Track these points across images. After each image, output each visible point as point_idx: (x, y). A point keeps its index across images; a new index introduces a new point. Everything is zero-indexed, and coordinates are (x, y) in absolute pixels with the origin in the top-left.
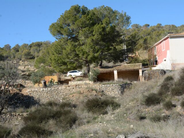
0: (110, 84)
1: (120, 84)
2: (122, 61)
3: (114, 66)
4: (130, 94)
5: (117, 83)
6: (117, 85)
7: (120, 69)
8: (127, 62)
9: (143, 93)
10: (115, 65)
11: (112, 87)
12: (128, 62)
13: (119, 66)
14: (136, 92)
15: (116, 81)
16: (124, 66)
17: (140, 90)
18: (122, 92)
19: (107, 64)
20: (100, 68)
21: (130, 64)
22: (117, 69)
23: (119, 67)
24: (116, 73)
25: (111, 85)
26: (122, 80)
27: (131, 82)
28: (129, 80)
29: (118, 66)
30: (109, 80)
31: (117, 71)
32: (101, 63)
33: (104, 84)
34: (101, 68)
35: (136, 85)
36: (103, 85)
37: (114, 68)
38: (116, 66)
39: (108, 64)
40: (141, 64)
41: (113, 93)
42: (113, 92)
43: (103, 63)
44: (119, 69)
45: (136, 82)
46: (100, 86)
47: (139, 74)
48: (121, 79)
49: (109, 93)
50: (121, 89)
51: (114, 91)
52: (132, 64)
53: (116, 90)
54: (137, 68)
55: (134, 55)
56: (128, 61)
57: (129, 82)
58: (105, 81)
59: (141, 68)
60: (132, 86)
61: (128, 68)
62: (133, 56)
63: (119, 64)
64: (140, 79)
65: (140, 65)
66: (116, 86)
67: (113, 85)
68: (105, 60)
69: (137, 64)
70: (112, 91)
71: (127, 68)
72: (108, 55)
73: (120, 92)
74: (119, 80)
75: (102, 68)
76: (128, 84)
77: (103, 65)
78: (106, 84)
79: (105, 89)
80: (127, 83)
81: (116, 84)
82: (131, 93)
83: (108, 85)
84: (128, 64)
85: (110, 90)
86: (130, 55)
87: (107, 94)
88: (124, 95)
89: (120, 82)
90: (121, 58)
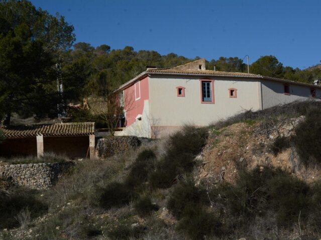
0: (27, 163)
1: (49, 164)
2: (54, 116)
3: (36, 125)
4: (69, 184)
5: (43, 162)
6: (42, 166)
7: (50, 132)
8: (63, 117)
9: (96, 182)
10: (38, 124)
11: (32, 169)
12: (66, 118)
13: (48, 125)
14: (81, 181)
15: (41, 156)
16: (59, 126)
17: (90, 177)
18: (52, 180)
19: (20, 120)
20: (5, 128)
21: (71, 124)
22: (43, 132)
23: (48, 127)
24: (40, 139)
25: (30, 165)
26: (53, 155)
27: (73, 159)
28: (68, 155)
29: (45, 125)
30: (25, 155)
31: (42, 135)
32: (8, 119)
33: (13, 163)
34: (6, 129)
35: (82, 165)
36: (12, 166)
37: (36, 130)
38: (42, 125)
39: (23, 120)
40: (93, 123)
41: (33, 181)
42: (34, 179)
43: (11, 117)
44: (47, 132)
45: (82, 159)
46: (6, 166)
47: (89, 144)
48: (52, 153)
49: (25, 182)
50: (52, 174)
51: (36, 178)
52: (76, 124)
53: (41, 176)
54: (83, 132)
55: (79, 105)
56: (66, 116)
57: (68, 160)
58: (15, 156)
59: (93, 131)
60: (75, 167)
61: (67, 131)
62: (76, 106)
63: (46, 122)
64: (91, 154)
65: (92, 126)
66: (41, 167)
67: (35, 164)
68: (17, 112)
69: (85, 123)
70: (31, 179)
71: (64, 131)
72: (23, 101)
73: (48, 180)
74: (48, 155)
75: (9, 129)
76: (67, 163)
77: (12, 122)
78: (19, 163)
79: (16, 175)
80: (64, 160)
81: (40, 164)
82: (70, 182)
83: (23, 165)
84: (68, 124)
85: (26, 176)
86: (71, 105)
87: (20, 184)
88: (57, 186)
89: (49, 160)
90: (51, 110)
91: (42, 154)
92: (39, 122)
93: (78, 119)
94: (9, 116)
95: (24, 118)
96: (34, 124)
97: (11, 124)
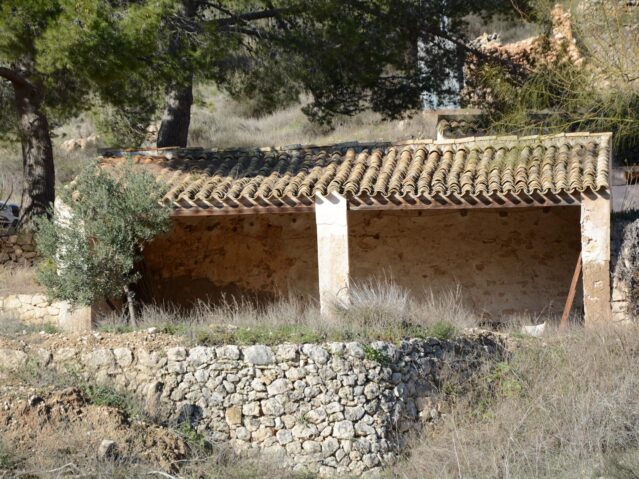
0: (273, 342)
1: (377, 345)
2: (397, 102)
3: (314, 149)
4: (477, 454)
5: (349, 337)
6: (342, 356)
7: (379, 186)
8: (449, 109)
9: (620, 448)
10: (320, 142)
11: (293, 373)
12: (459, 112)
13: (369, 148)
14: (538, 440)
15: (338, 309)
16: (426, 155)
17: (584, 420)
18: (391, 430)
19: (235, 120)
20: (165, 163)
21: (483, 141)
22: (349, 186)
23: (373, 159)
24: (332, 221)
25: (286, 350)
26: (394, 301)
27: (496, 326)
28: (472, 305)
29: (358, 148)
30: (262, 299)
31: (343, 201)
32: (181, 117)
33: (205, 341)
34: (173, 165)
35: (540, 360)
36: (199, 353)
37: (314, 172)
38: (342, 150)
39: (252, 122)
40: (604, 139)
41: (299, 431)
42: (306, 421)
43: (194, 108)
44: (365, 184)
45: (541, 327)
46: (171, 352)
47: (579, 249)
48: (393, 289)
49: (261, 433)
50: (390, 399)
51: (312, 414)
52: (510, 140)
53: (337, 407)
54: (547, 185)
55: (527, 43)
56: (463, 104)
57: (468, 327)
58: (216, 303)
59: (601, 181)
60: (504, 367)
61: (465, 179)
62: (513, 48)
63: (362, 135)
64: (590, 300)
65: (595, 154)
66: (336, 362)
67: (307, 348)
68: (220, 79)
69: (561, 139)
70: (288, 420)
71: (452, 179)
72: (252, 25)
73: (372, 428)
74: (370, 299)
75: (186, 169)
76: (463, 348)
77: (198, 134)
78: (232, 341)
79: (218, 396)
80: (447, 333)
81: (335, 347)
82: (482, 444)
83: (250, 351)
84: (471, 142)
85: (267, 405)
86: (486, 43)
87: (239, 445)
88: (416, 460)
89: (378, 329)
90: (390, 71)
91: (344, 298)
92: (325, 133)
93: (520, 115)
94: (186, 99)
95: (257, 113)
96: (305, 143)
97: (191, 144)
